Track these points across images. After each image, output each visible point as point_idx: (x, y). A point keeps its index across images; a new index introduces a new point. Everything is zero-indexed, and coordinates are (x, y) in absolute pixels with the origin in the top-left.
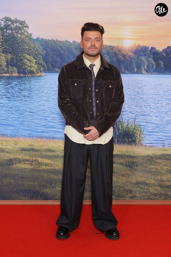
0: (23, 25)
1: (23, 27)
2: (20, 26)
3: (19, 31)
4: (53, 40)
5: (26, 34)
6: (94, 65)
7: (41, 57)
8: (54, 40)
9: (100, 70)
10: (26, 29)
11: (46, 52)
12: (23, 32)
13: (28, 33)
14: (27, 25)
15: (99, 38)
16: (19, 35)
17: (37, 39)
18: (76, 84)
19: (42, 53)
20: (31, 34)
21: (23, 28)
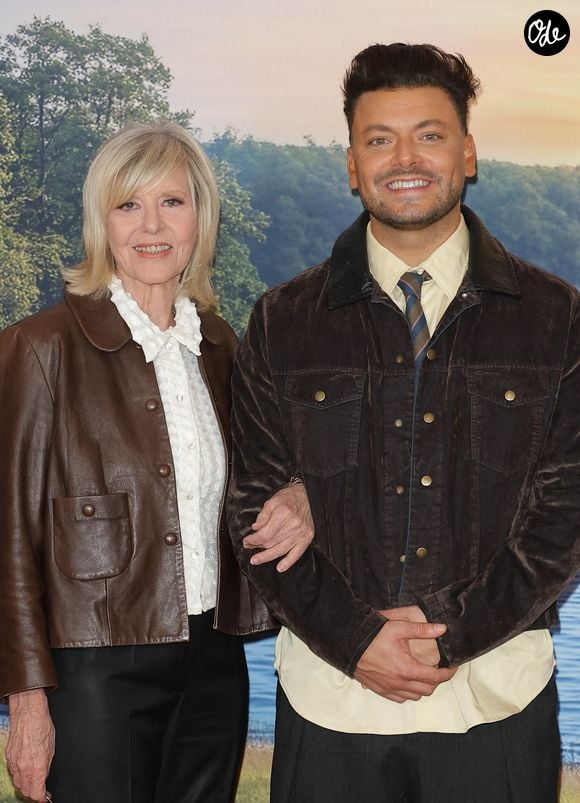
0: (139, 64)
1: (136, 77)
2: (121, 69)
3: (115, 99)
4: (312, 148)
5: (154, 114)
6: (426, 277)
7: (244, 250)
8: (322, 150)
9: (456, 303)
10: (157, 87)
11: (275, 221)
12: (137, 104)
13: (166, 109)
14: (161, 66)
15: (437, 122)
16: (111, 124)
17: (221, 147)
18: (321, 397)
19: (248, 225)
20: (183, 118)
21: (140, 82)
